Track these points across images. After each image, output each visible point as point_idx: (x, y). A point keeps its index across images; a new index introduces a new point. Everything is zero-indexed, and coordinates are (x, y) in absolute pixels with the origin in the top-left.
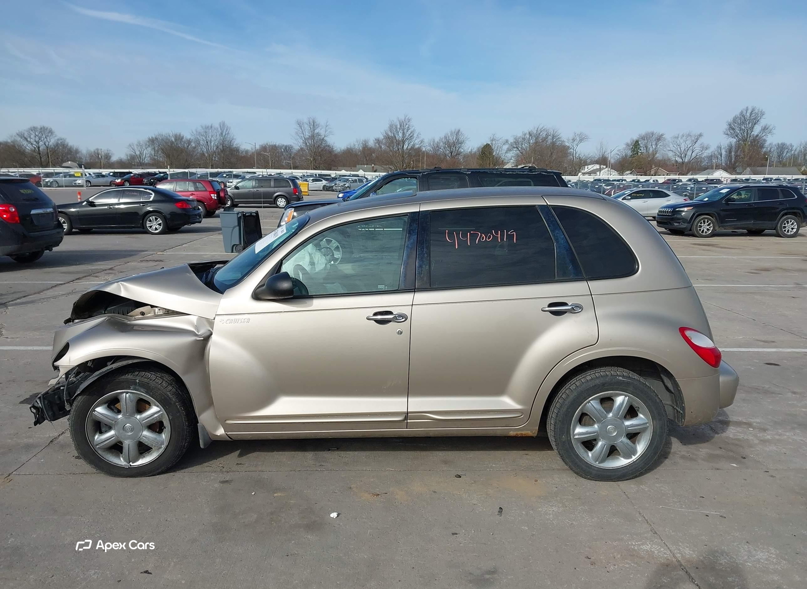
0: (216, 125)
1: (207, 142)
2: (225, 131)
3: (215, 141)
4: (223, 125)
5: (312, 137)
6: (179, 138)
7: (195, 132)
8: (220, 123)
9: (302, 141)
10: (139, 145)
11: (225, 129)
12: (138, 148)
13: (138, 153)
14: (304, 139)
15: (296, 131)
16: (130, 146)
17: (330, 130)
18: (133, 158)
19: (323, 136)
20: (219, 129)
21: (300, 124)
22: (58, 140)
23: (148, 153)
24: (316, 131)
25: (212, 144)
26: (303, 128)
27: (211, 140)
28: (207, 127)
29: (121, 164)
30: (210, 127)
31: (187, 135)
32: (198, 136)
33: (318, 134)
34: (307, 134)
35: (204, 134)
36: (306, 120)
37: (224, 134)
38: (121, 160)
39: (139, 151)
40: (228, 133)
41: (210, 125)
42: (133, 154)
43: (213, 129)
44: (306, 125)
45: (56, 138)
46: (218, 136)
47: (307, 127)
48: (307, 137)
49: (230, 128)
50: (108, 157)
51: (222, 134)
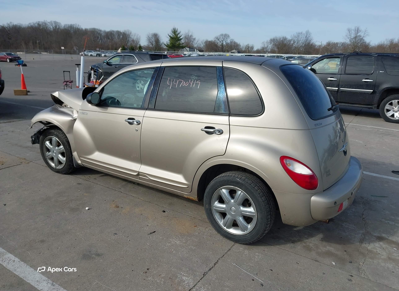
0: (304, 32)
1: (298, 41)
2: (308, 35)
3: (302, 39)
4: (308, 32)
5: (355, 38)
6: (285, 39)
7: (293, 36)
8: (306, 31)
9: (349, 40)
10: (267, 42)
11: (309, 34)
12: (266, 44)
13: (266, 46)
14: (350, 39)
15: (347, 34)
16: (263, 42)
17: (367, 33)
18: (263, 48)
19: (362, 37)
20: (305, 34)
21: (349, 30)
22: (231, 40)
23: (270, 46)
24: (359, 34)
25: (301, 42)
26: (351, 32)
27: (300, 40)
28: (299, 33)
29: (258, 52)
30: (301, 33)
31: (289, 37)
32: (294, 38)
33: (360, 36)
34: (353, 36)
35: (297, 37)
36: (353, 28)
37: (307, 37)
38: (258, 49)
39: (267, 45)
40: (310, 36)
41: (301, 32)
42: (264, 47)
43: (302, 34)
44: (353, 31)
45: (230, 39)
46: (304, 38)
47: (353, 32)
48: (352, 37)
49: (311, 34)
50: (252, 48)
51: (306, 36)
